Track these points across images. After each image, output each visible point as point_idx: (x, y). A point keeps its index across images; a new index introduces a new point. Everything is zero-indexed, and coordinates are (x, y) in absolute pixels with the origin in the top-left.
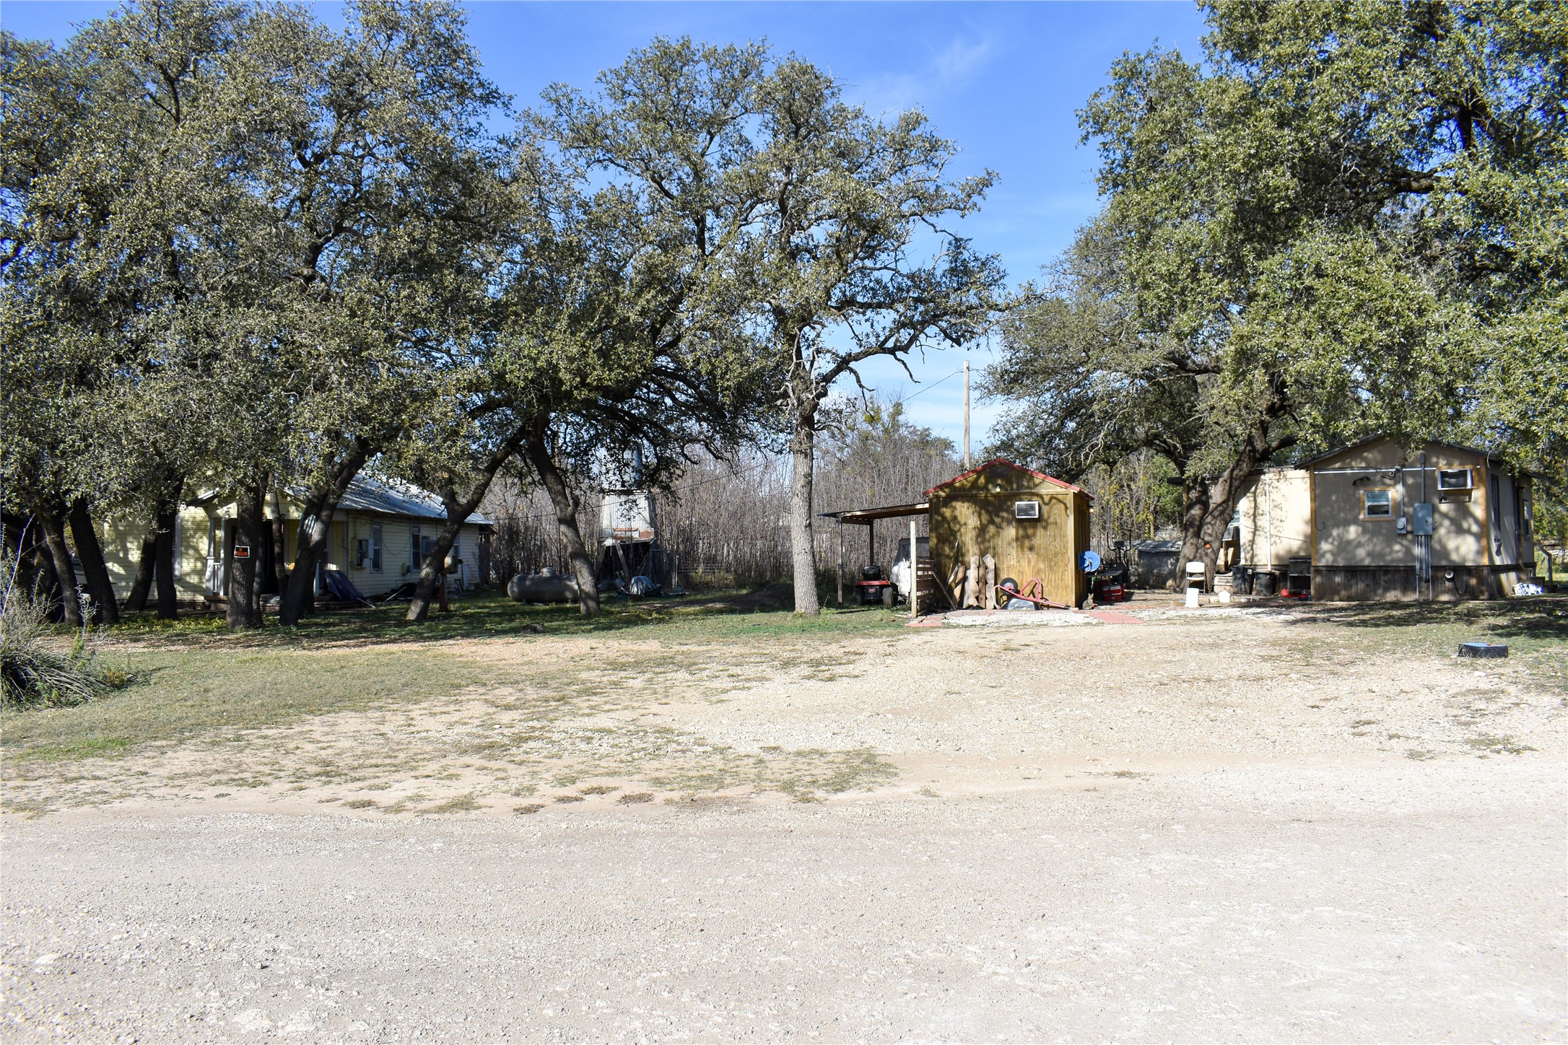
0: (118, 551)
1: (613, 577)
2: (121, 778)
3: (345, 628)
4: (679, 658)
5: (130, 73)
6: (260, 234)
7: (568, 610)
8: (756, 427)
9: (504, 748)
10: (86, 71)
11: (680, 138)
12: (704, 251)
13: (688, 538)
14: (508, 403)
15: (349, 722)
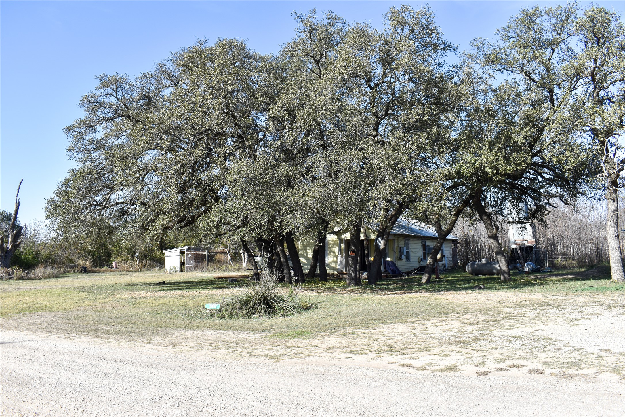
0: (304, 253)
1: (516, 263)
2: (308, 347)
3: (395, 286)
4: (552, 302)
5: (302, 61)
6: (355, 120)
7: (495, 278)
8: (586, 188)
9: (470, 343)
10: (285, 63)
11: (538, 54)
12: (554, 105)
13: (553, 244)
14: (463, 184)
15: (399, 328)
